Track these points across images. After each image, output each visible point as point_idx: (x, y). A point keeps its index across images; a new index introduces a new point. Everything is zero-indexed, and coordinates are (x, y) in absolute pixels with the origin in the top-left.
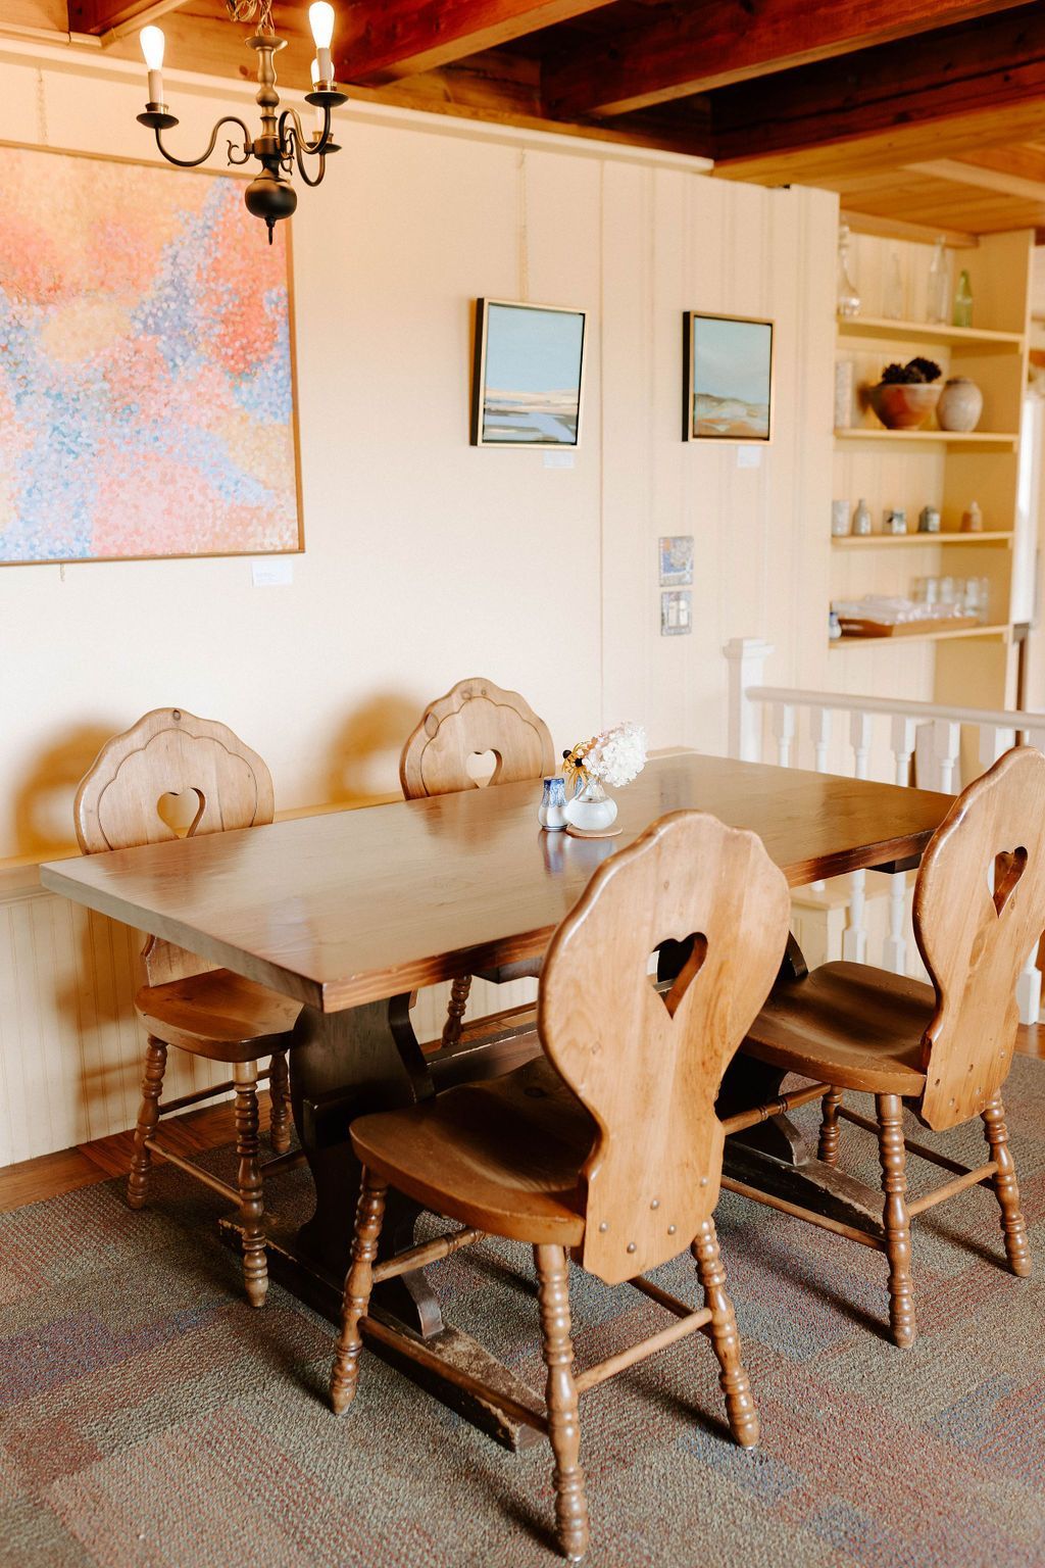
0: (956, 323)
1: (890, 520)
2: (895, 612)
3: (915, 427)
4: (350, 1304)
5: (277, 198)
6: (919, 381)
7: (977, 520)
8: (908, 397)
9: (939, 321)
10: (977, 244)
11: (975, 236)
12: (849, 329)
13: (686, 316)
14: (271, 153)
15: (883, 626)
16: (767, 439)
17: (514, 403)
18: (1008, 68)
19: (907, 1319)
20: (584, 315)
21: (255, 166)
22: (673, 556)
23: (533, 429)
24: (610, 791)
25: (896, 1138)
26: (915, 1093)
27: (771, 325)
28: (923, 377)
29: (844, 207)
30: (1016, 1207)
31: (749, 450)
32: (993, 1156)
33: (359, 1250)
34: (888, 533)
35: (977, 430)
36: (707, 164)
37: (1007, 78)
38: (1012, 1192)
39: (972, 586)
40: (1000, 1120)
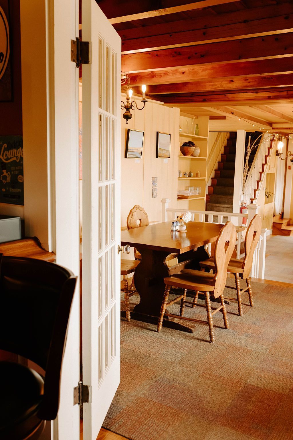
0: (196, 135)
1: (185, 174)
2: (187, 194)
3: (189, 155)
4: (162, 312)
5: (130, 116)
6: (191, 146)
7: (199, 175)
8: (189, 149)
9: (193, 134)
10: (197, 118)
11: (197, 116)
12: (181, 135)
13: (157, 133)
14: (128, 108)
15: (186, 196)
16: (169, 158)
17: (133, 150)
18: (225, 94)
19: (242, 311)
20: (144, 132)
21: (125, 110)
22: (154, 181)
23: (135, 155)
24: (185, 224)
25: (238, 281)
26: (242, 272)
27: (170, 135)
28: (192, 145)
29: (180, 111)
30: (252, 294)
31: (166, 160)
32: (248, 286)
33: (164, 301)
34: (185, 177)
35: (199, 156)
36: (163, 103)
37: (225, 96)
38: (251, 292)
39: (198, 188)
40: (249, 279)
